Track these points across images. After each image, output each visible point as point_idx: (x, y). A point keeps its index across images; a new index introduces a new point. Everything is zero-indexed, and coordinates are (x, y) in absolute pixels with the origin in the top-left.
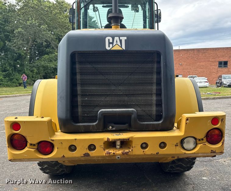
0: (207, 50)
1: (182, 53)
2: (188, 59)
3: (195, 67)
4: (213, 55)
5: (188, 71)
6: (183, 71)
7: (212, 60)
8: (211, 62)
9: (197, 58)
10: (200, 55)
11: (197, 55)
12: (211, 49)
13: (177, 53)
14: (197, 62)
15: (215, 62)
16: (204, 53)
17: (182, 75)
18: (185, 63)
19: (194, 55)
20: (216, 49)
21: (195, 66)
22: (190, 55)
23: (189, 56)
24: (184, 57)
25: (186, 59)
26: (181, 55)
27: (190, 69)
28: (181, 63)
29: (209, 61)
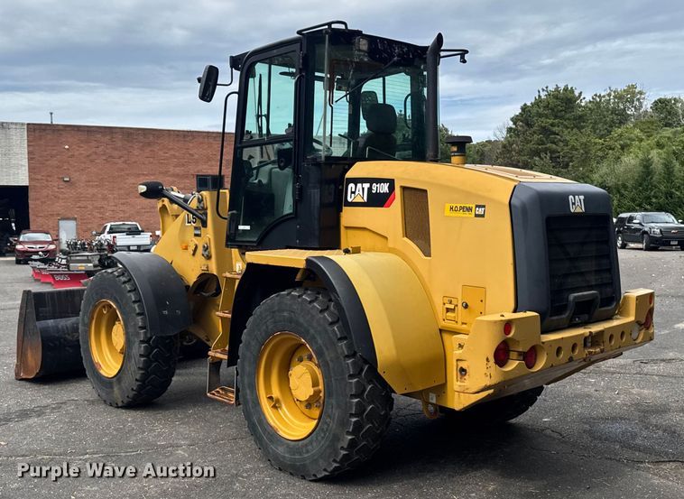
0: (158, 137)
1: (70, 140)
2: (92, 161)
3: (122, 192)
4: (177, 154)
5: (98, 204)
6: (79, 205)
7: (178, 170)
8: (173, 175)
9: (125, 162)
10: (136, 153)
11: (125, 152)
12: (170, 135)
13: (49, 137)
14: (128, 175)
15: (186, 176)
16: (149, 144)
17: (75, 219)
18: (84, 178)
19: (116, 149)
20: (184, 136)
21: (120, 189)
22: (101, 149)
23: (96, 153)
24: (76, 153)
25: (85, 163)
26: (67, 147)
27: (105, 198)
28: (68, 175)
29: (167, 172)
